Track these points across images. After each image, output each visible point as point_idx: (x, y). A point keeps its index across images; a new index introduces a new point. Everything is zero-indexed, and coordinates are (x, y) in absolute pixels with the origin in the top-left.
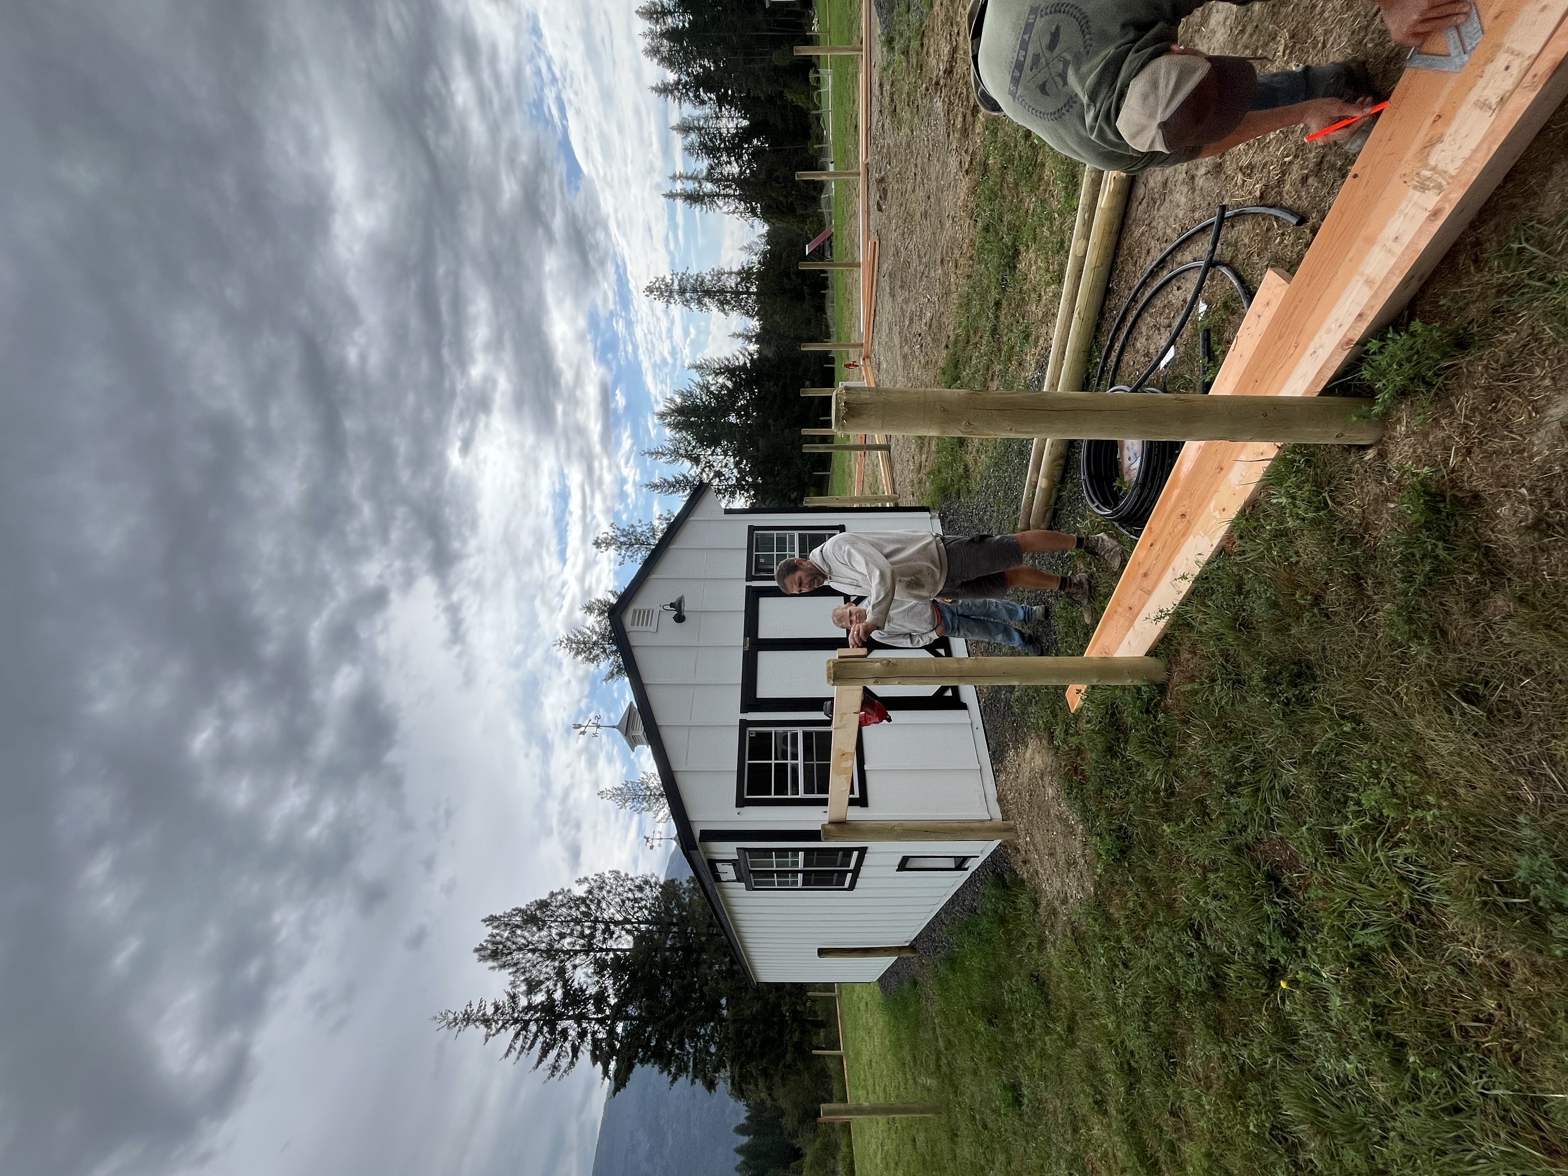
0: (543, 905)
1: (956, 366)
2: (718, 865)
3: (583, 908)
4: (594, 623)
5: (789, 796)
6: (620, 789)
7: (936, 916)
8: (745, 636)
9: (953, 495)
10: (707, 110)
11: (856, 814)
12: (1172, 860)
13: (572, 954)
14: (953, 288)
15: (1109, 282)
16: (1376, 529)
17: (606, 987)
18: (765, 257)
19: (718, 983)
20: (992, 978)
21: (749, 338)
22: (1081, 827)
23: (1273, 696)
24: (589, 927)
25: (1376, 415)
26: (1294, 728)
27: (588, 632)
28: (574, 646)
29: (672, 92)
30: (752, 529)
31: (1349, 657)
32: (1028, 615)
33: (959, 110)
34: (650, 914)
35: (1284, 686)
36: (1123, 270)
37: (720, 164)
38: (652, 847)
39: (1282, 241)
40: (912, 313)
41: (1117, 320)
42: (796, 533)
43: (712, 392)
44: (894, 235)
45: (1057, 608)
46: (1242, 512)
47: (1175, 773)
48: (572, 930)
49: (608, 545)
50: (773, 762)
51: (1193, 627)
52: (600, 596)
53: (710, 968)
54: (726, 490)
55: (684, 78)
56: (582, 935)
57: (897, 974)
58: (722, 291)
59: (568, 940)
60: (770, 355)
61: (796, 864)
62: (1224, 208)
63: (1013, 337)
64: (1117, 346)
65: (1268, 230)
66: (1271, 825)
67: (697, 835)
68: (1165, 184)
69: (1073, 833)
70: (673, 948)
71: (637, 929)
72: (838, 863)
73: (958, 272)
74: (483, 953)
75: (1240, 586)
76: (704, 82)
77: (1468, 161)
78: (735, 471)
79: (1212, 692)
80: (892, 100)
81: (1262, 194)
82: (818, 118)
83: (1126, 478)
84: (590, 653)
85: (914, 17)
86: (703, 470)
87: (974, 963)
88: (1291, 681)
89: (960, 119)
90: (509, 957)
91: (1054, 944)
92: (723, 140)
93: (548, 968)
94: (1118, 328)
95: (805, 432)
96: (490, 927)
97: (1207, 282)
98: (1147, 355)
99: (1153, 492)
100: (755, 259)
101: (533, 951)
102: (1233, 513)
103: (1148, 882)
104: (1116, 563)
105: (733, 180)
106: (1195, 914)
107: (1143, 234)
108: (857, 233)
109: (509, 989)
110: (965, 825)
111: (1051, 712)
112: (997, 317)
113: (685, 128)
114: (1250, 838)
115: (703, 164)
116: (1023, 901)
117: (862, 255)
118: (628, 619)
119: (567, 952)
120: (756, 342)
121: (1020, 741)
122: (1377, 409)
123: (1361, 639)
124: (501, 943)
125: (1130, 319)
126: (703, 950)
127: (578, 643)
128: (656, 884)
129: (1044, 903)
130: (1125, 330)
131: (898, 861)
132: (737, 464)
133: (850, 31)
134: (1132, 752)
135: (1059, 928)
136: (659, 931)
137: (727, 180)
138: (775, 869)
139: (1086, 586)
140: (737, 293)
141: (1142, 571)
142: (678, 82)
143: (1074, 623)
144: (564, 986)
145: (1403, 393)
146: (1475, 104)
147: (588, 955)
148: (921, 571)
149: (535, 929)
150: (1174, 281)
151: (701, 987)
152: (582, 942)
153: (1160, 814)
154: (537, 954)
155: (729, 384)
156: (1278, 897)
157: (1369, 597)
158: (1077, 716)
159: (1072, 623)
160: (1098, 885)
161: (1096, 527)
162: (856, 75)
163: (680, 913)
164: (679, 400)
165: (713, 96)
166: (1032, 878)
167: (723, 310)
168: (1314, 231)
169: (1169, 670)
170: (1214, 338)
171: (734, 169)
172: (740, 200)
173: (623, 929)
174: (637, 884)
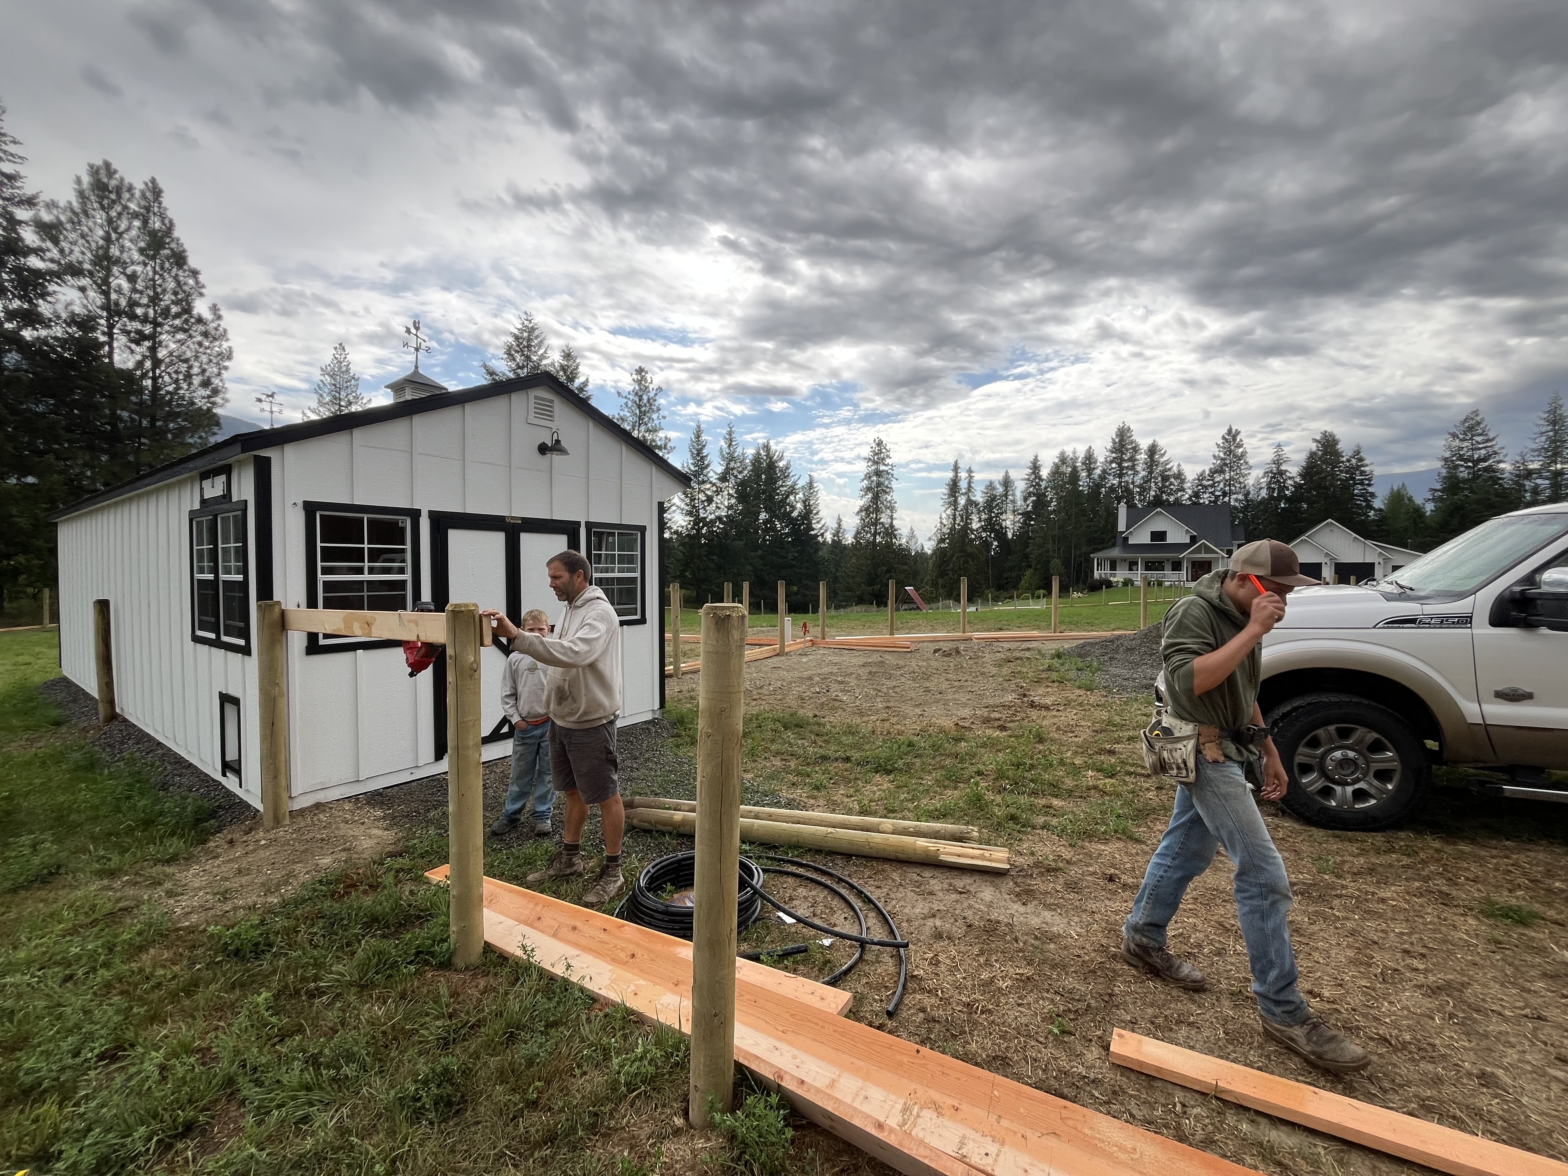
0: (179, 259)
1: (797, 726)
2: (223, 478)
3: (174, 309)
4: (552, 359)
5: (319, 564)
6: (348, 371)
7: (159, 744)
8: (523, 519)
9: (676, 731)
10: (1020, 502)
11: (297, 641)
12: (220, 1009)
13: (104, 287)
14: (865, 719)
15: (857, 856)
16: (603, 1144)
17: (50, 327)
18: (904, 550)
19: (60, 473)
20: (59, 818)
21: (837, 533)
22: (276, 901)
23: (425, 1082)
24: (146, 315)
25: (712, 1117)
26: (388, 1113)
27: (541, 352)
28: (526, 334)
29: (1034, 473)
30: (642, 529)
31: (466, 1151)
32: (541, 816)
33: (1004, 715)
34: (168, 392)
35: (436, 1091)
36: (866, 867)
37: (979, 512)
38: (259, 400)
39: (875, 1000)
40: (848, 683)
41: (824, 868)
42: (637, 575)
43: (788, 496)
44: (913, 664)
45: (547, 844)
46: (631, 1012)
47: (339, 995)
48: (141, 293)
49: (639, 382)
50: (366, 546)
51: (514, 985)
52: (581, 369)
53: (86, 465)
54: (694, 507)
55: (1043, 484)
56: (133, 304)
57: (75, 701)
58: (877, 510)
59: (125, 285)
60: (820, 553)
61: (228, 571)
62: (906, 946)
63: (818, 776)
64: (801, 871)
65: (886, 987)
66: (262, 1112)
67: (264, 453)
68: (931, 893)
69: (268, 892)
70: (114, 419)
71: (144, 376)
72: (229, 622)
73: (878, 723)
74: (103, 172)
75: (555, 1024)
76: (1040, 502)
77: (921, 1142)
78: (712, 517)
79: (437, 1018)
80: (1017, 659)
81: (915, 976)
82: (1011, 597)
83: (676, 896)
84: (517, 352)
85: (1072, 674)
86: (714, 485)
87: (85, 794)
88: (441, 1097)
89: (997, 715)
90: (96, 205)
91: (109, 888)
92: (997, 516)
93: (79, 254)
94: (816, 870)
95: (746, 586)
96: (142, 187)
97: (849, 942)
98: (791, 899)
99: (658, 923)
100: (903, 541)
101: (107, 239)
102: (633, 1003)
103: (191, 988)
104: (591, 898)
105: (967, 523)
106: (140, 1050)
107: (893, 880)
108: (919, 632)
109: (44, 197)
110: (283, 770)
111: (427, 851)
112: (836, 759)
113: (1007, 483)
114: (245, 1093)
115: (979, 497)
116: (175, 845)
117: (901, 637)
118: (542, 393)
119: (106, 281)
120: (833, 541)
121: (393, 821)
122: (717, 1117)
123: (485, 1158)
124: (119, 197)
125: (823, 879)
126: (113, 457)
127: (529, 340)
128: (214, 403)
129: (169, 870)
130: (814, 876)
131: (233, 692)
132: (719, 518)
133: (1070, 623)
134: (368, 945)
135: (131, 892)
136: (141, 403)
137: (967, 518)
138: (220, 546)
139: (568, 871)
140: (876, 522)
141: (578, 924)
142: (1041, 480)
143: (529, 864)
144: (51, 273)
145: (732, 1137)
146: (964, 1137)
147: (102, 308)
148: (574, 701)
149: (142, 244)
150: (852, 913)
151: (55, 451)
152: (123, 303)
153: (286, 986)
154: (101, 242)
155: (795, 514)
156: (158, 1141)
157: (532, 1155)
158: (419, 880)
159: (530, 862)
160: (191, 930)
161: (630, 874)
162: (1038, 628)
163: (169, 431)
164: (781, 464)
165: (1030, 508)
166: (207, 852)
167: (861, 511)
168: (880, 1027)
169: (467, 968)
170: (799, 957)
171: (975, 525)
172: (951, 529)
173: (145, 357)
174: (213, 380)
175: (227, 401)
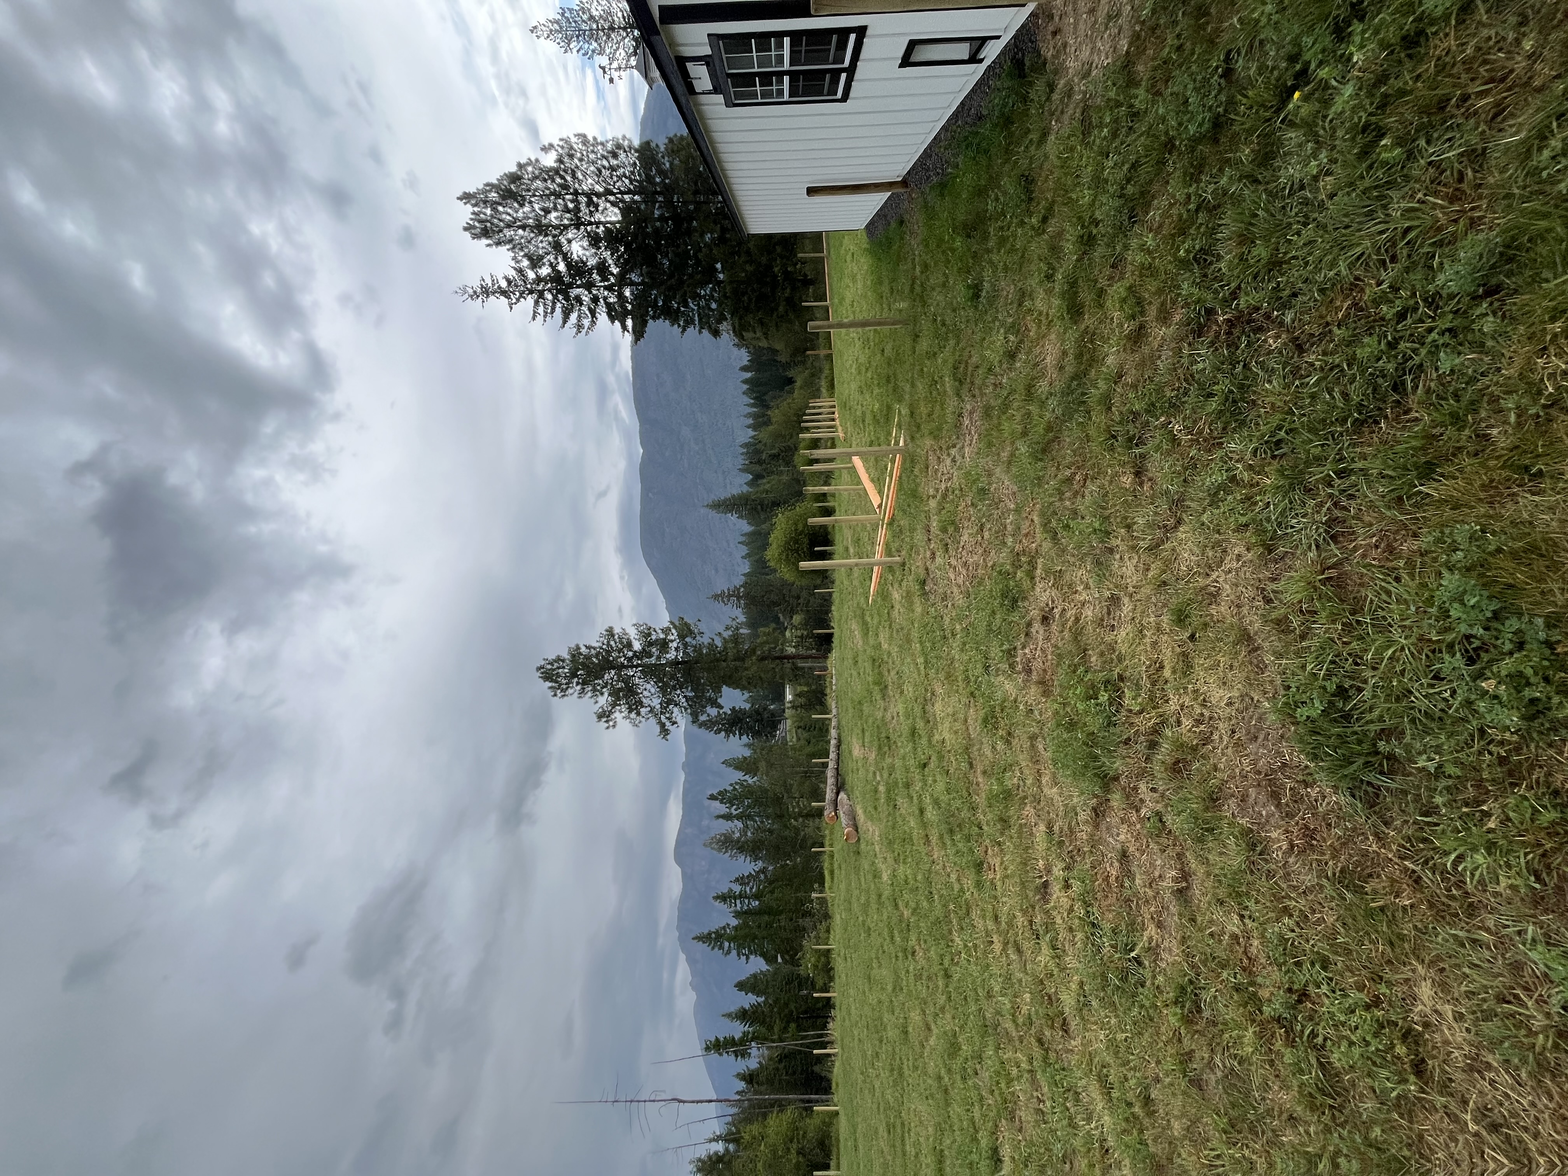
0: (515, 178)
2: (689, 65)
3: (558, 180)
13: (562, 228)
17: (605, 258)
19: (711, 250)
20: (981, 192)
24: (572, 201)
34: (631, 183)
38: (612, 83)
48: (555, 204)
56: (567, 209)
59: (553, 215)
61: (781, 59)
70: (662, 218)
71: (623, 201)
72: (831, 57)
74: (472, 231)
90: (501, 235)
91: (1057, 133)
93: (543, 243)
96: (468, 206)
101: (523, 227)
109: (513, 264)
116: (1038, 88)
119: (556, 227)
124: (486, 221)
126: (692, 218)
128: (630, 147)
129: (1061, 84)
131: (901, 50)
135: (1069, 112)
136: (645, 201)
138: (756, 70)
144: (565, 259)
147: (578, 229)
149: (516, 204)
151: (695, 254)
152: (568, 216)
154: (528, 230)
160: (1135, 38)
163: (663, 181)
166: (1057, 54)
173: (607, 200)
174: (609, 149)
175: (624, 137)
